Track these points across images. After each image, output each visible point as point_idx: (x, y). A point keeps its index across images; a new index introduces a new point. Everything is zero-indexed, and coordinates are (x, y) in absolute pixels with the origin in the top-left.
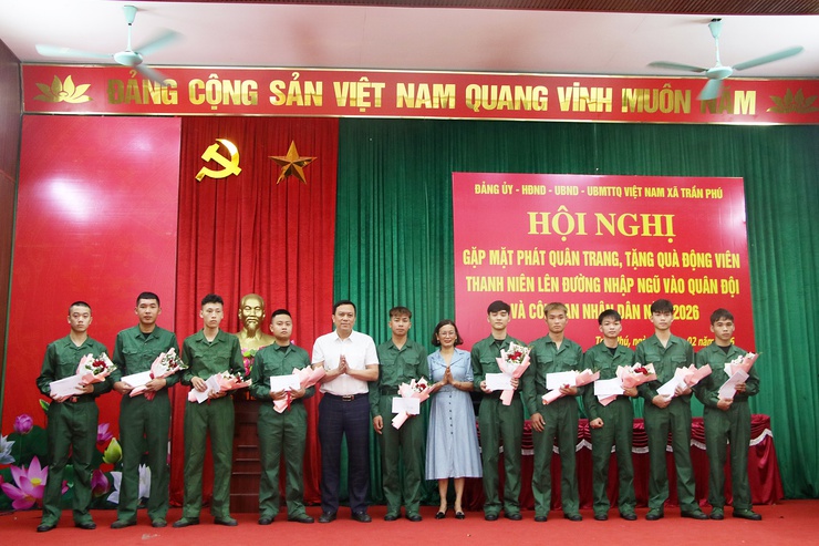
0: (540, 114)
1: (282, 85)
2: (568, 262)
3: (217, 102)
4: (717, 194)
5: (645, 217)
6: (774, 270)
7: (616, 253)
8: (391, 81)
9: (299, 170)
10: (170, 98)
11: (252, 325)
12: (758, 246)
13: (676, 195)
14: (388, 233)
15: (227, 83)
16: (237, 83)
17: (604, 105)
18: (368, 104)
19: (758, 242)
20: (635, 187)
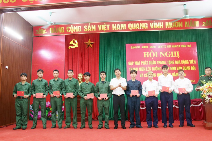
0: (146, 29)
1: (87, 27)
2: (153, 64)
3: (73, 31)
4: (190, 46)
5: (172, 52)
6: (204, 64)
7: (165, 61)
8: (111, 24)
9: (91, 45)
10: (63, 31)
11: (80, 80)
12: (200, 58)
13: (179, 47)
14: (111, 59)
15: (75, 27)
16: (77, 27)
17: (161, 26)
18: (106, 30)
19: (200, 57)
20: (169, 45)
